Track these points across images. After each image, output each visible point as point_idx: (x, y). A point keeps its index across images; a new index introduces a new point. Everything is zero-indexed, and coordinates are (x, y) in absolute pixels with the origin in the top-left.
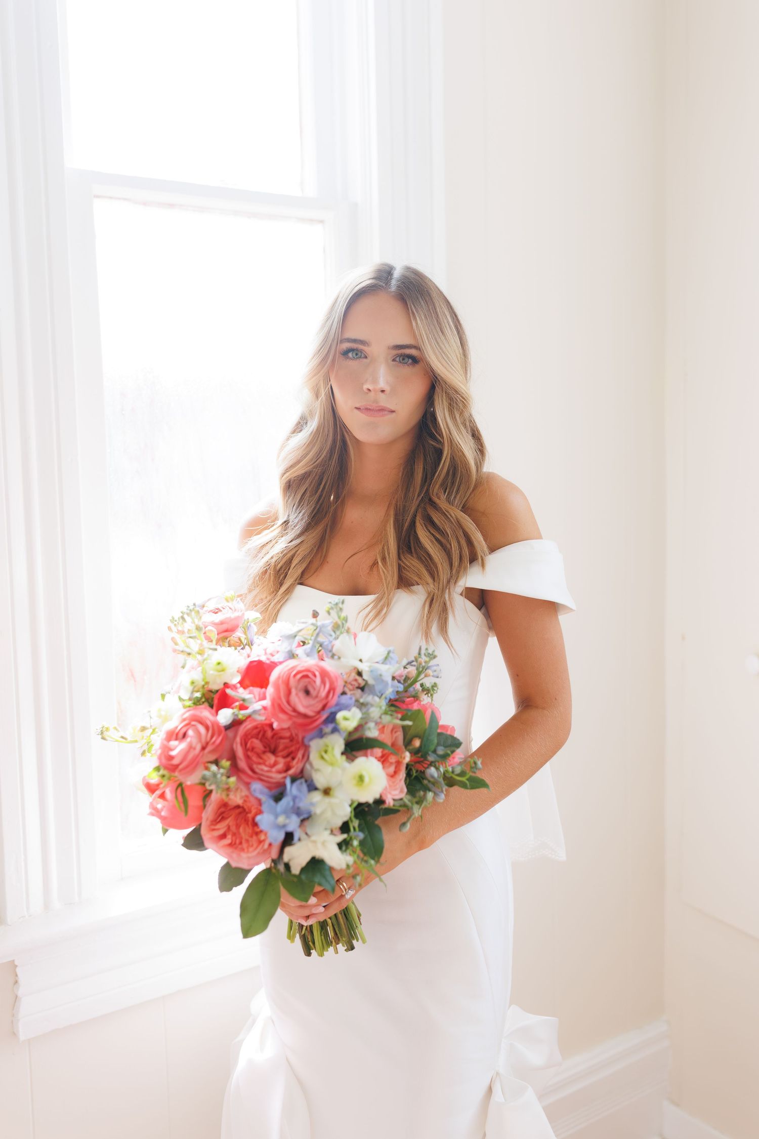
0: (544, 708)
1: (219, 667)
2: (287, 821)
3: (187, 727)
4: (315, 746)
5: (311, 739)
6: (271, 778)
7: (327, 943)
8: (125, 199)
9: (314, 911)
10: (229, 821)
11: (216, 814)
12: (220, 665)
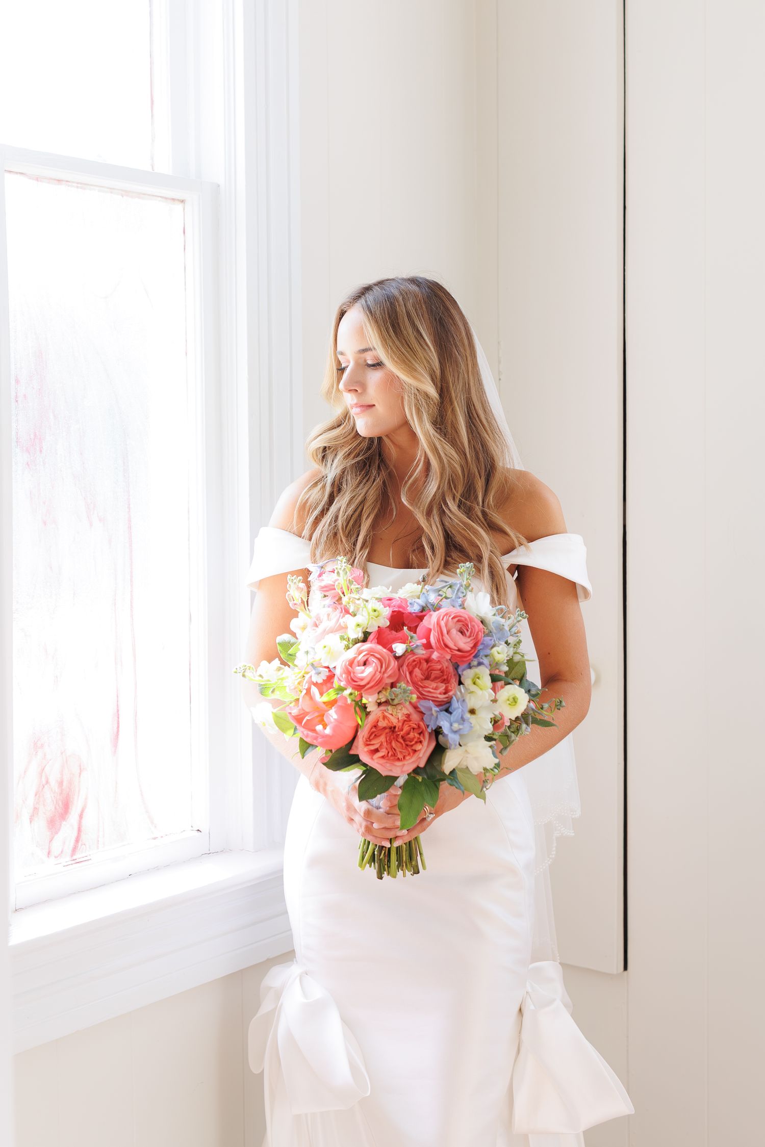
0: (571, 682)
1: (376, 613)
2: (461, 727)
3: (368, 656)
4: (468, 675)
5: (463, 670)
6: (437, 698)
7: (400, 865)
8: (22, 173)
9: (399, 834)
10: (382, 738)
11: (369, 733)
12: (377, 612)
